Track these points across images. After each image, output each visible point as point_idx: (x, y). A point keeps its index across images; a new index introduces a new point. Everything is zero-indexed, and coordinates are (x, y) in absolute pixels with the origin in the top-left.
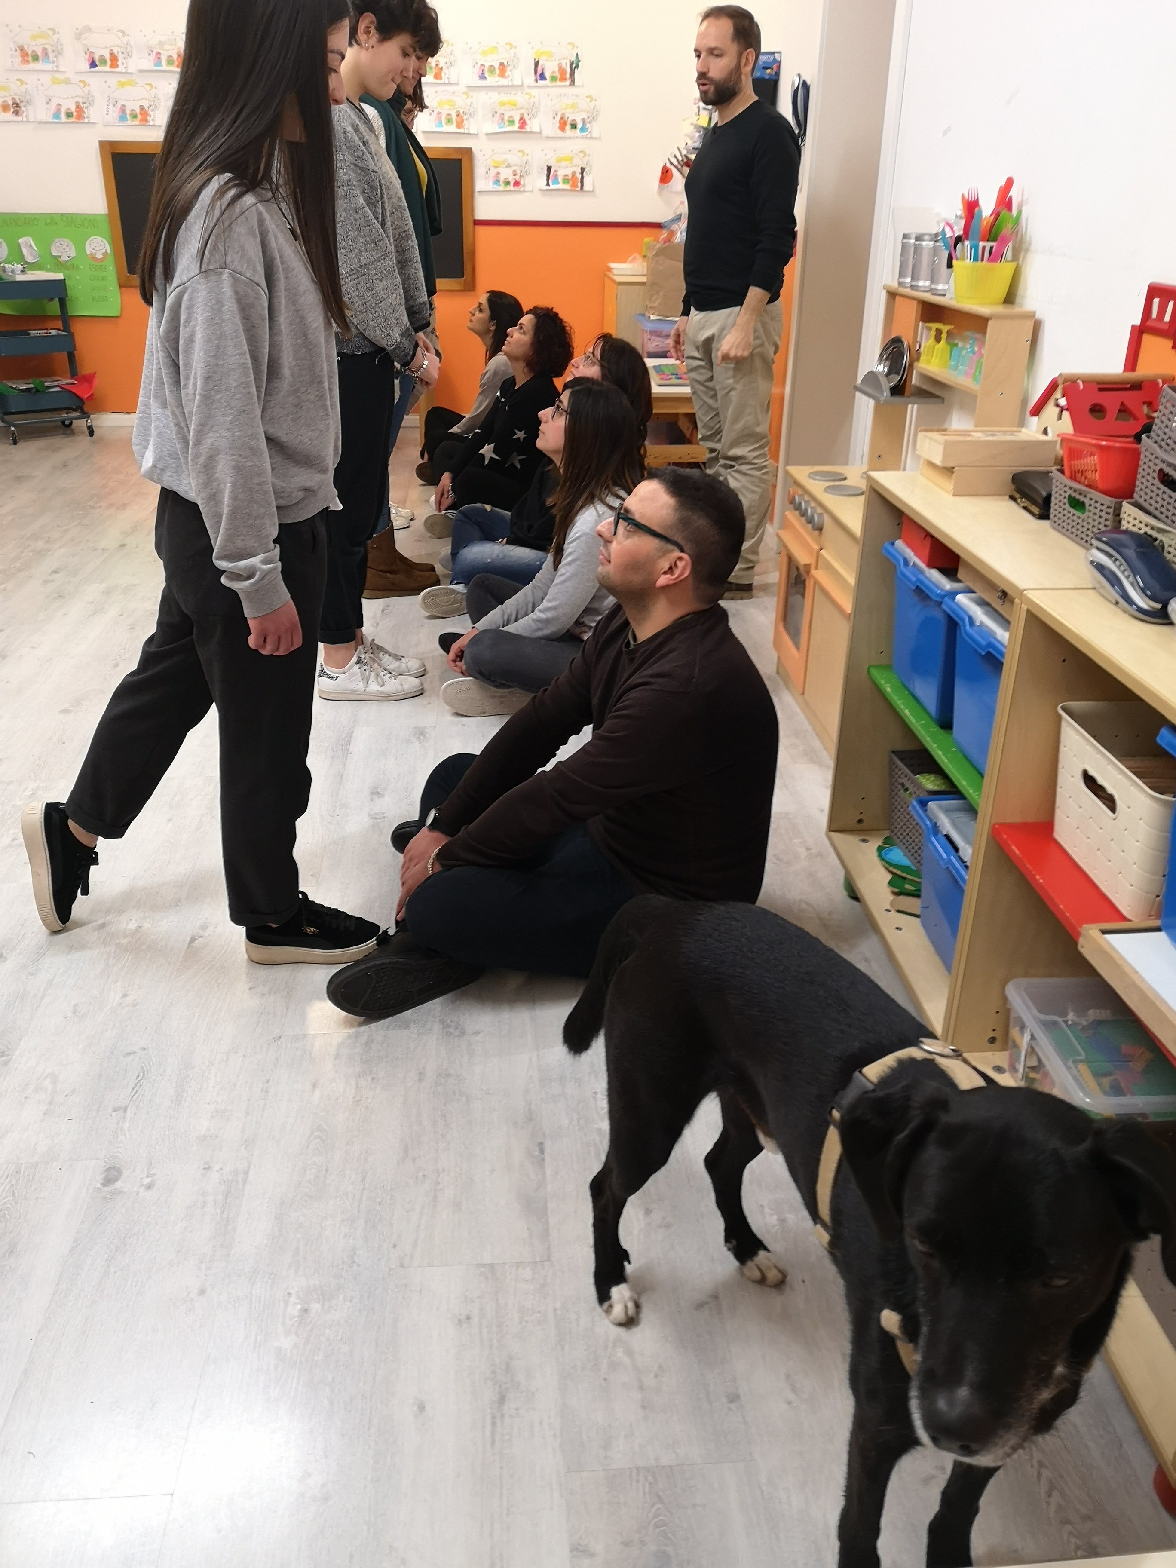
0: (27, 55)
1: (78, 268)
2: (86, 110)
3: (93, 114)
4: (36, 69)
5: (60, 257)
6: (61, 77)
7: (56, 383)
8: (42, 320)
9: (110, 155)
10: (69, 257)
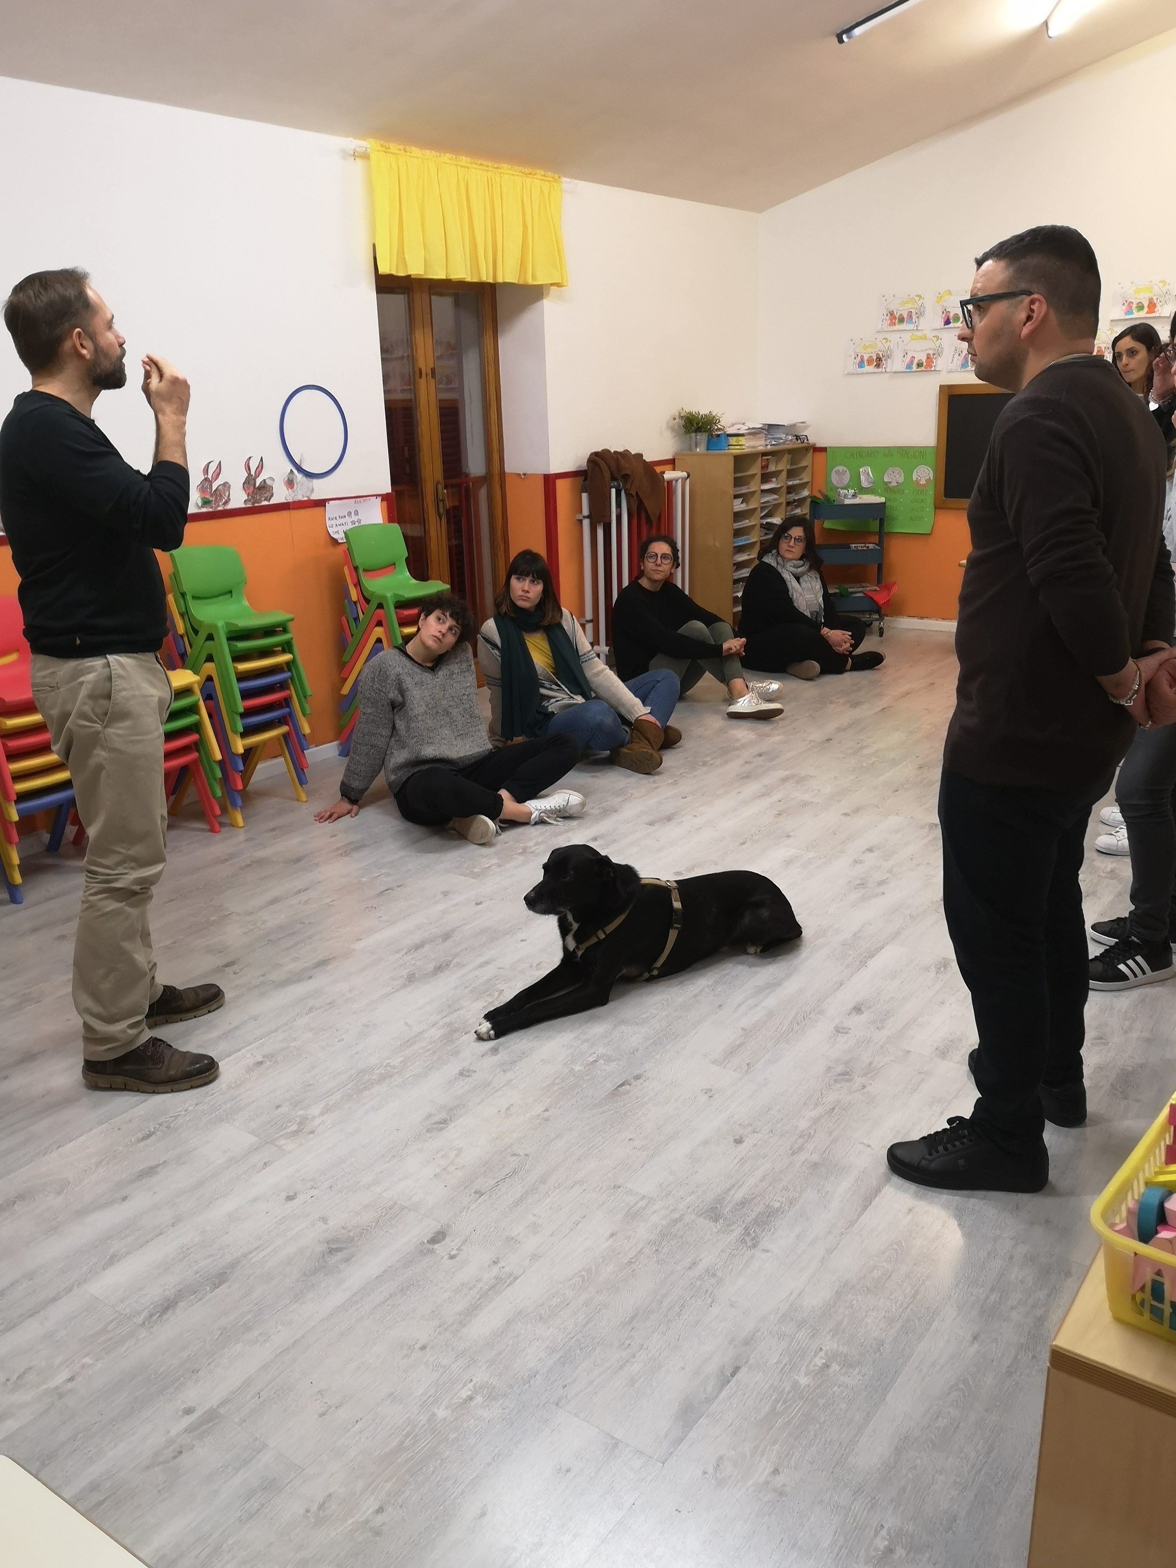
0: (895, 318)
1: (903, 493)
2: (934, 361)
3: (940, 363)
4: (900, 329)
5: (891, 482)
6: (919, 334)
7: (860, 589)
8: (862, 535)
9: (947, 397)
10: (897, 483)
